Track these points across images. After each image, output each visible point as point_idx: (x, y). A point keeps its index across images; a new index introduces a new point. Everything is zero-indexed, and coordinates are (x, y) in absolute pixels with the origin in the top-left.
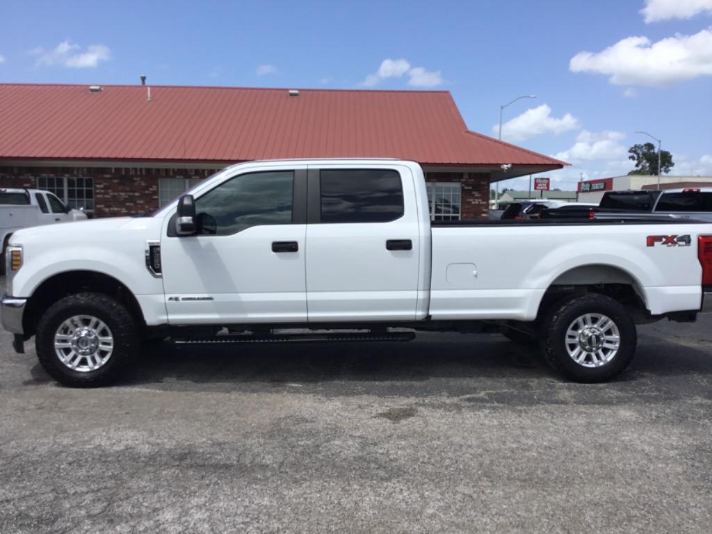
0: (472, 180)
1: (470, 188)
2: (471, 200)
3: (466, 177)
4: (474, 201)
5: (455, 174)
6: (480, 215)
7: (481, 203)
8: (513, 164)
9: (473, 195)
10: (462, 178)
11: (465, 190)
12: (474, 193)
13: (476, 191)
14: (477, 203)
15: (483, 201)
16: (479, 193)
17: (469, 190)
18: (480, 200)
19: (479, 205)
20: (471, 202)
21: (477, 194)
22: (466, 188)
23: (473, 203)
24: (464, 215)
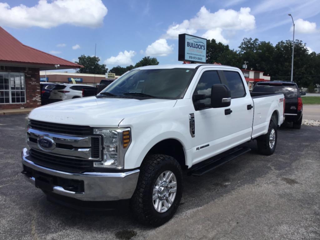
0: (31, 72)
1: (30, 76)
2: (31, 82)
3: (27, 70)
4: (32, 83)
5: (21, 68)
6: (36, 90)
7: (36, 84)
8: (60, 65)
9: (32, 80)
10: (25, 70)
11: (27, 77)
12: (32, 78)
13: (33, 77)
14: (34, 84)
15: (37, 83)
16: (35, 79)
17: (29, 77)
18: (36, 82)
19: (35, 85)
20: (31, 84)
21: (33, 79)
22: (28, 76)
23: (32, 84)
24: (28, 90)
